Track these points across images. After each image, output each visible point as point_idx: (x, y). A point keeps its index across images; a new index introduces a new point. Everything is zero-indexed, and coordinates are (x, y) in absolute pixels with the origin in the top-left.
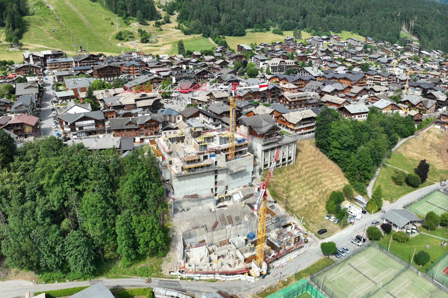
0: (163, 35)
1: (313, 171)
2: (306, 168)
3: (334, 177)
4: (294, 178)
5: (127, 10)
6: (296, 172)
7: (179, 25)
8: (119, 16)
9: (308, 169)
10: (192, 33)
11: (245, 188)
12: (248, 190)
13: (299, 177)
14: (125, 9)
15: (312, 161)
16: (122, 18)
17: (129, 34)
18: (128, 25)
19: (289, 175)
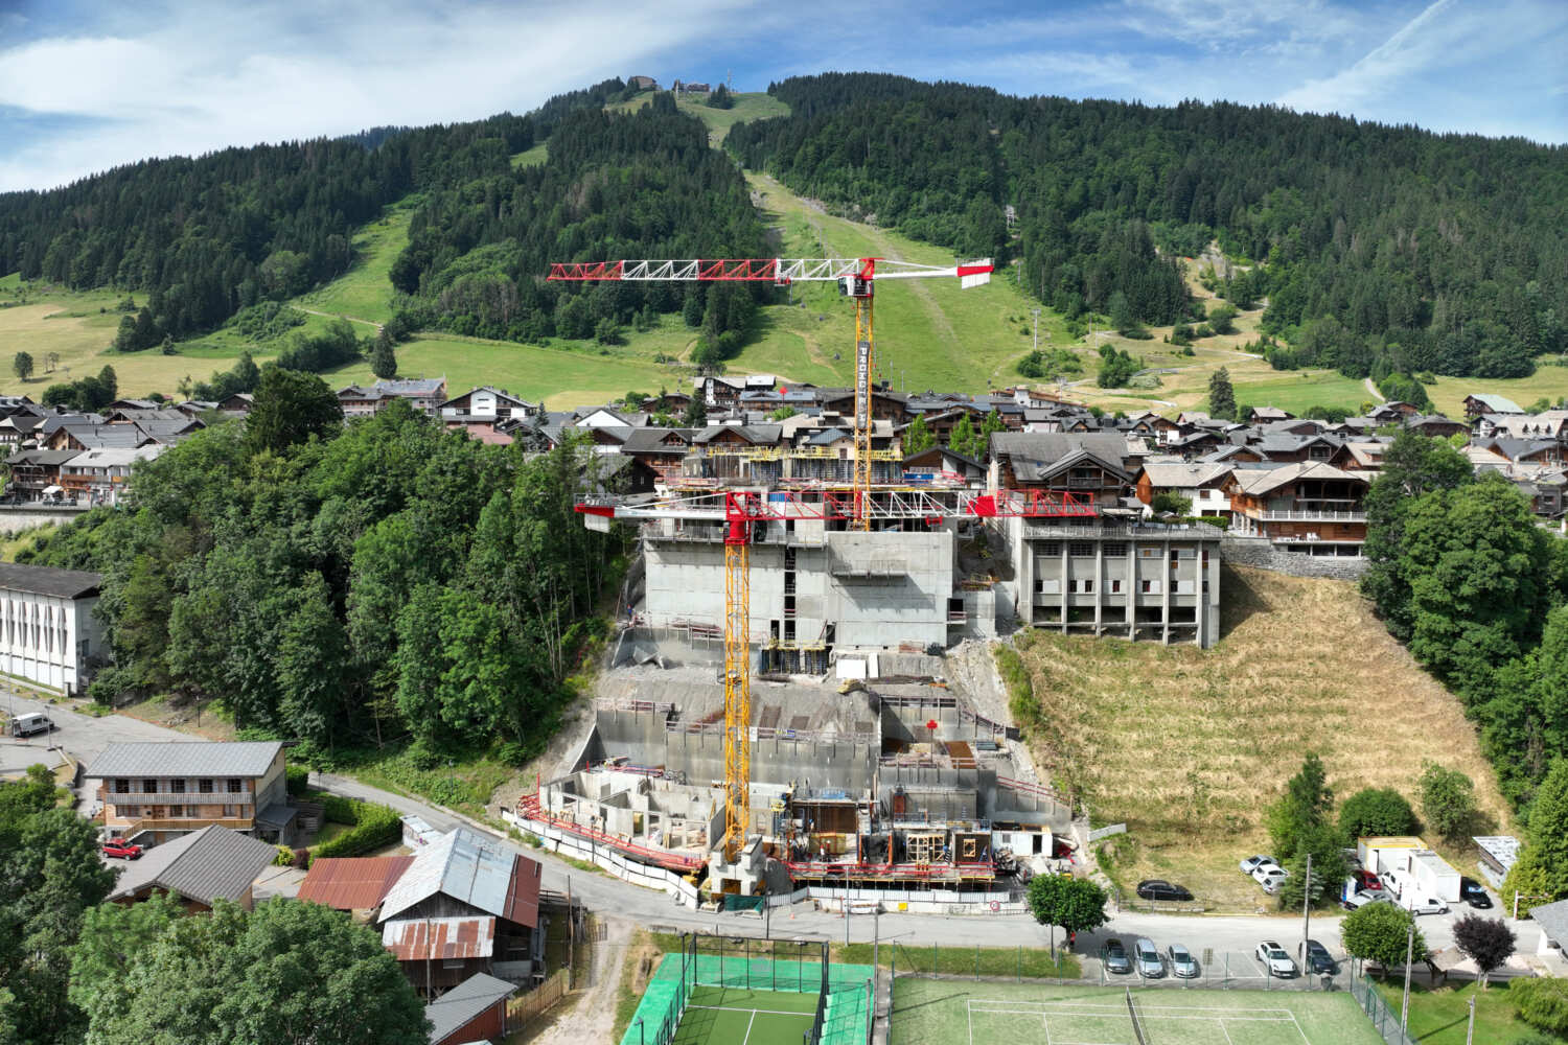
0: (1191, 369)
1: (1305, 693)
2: (1266, 675)
3: (1413, 743)
4: (1179, 694)
5: (1086, 295)
6: (1206, 674)
7: (1264, 340)
8: (1056, 311)
9: (1273, 681)
10: (1305, 364)
11: (906, 655)
12: (910, 661)
13: (1212, 694)
14: (1080, 291)
15: (1322, 657)
16: (1062, 317)
17: (1067, 359)
18: (1077, 337)
19: (1156, 673)
